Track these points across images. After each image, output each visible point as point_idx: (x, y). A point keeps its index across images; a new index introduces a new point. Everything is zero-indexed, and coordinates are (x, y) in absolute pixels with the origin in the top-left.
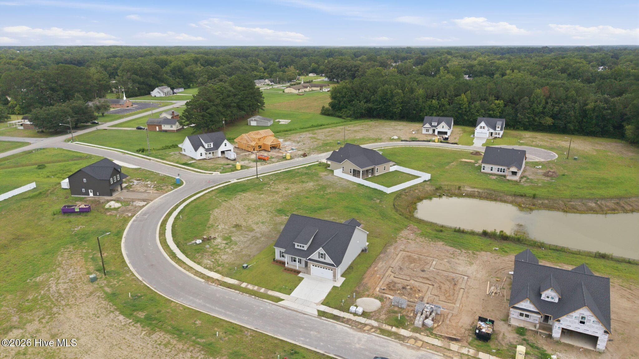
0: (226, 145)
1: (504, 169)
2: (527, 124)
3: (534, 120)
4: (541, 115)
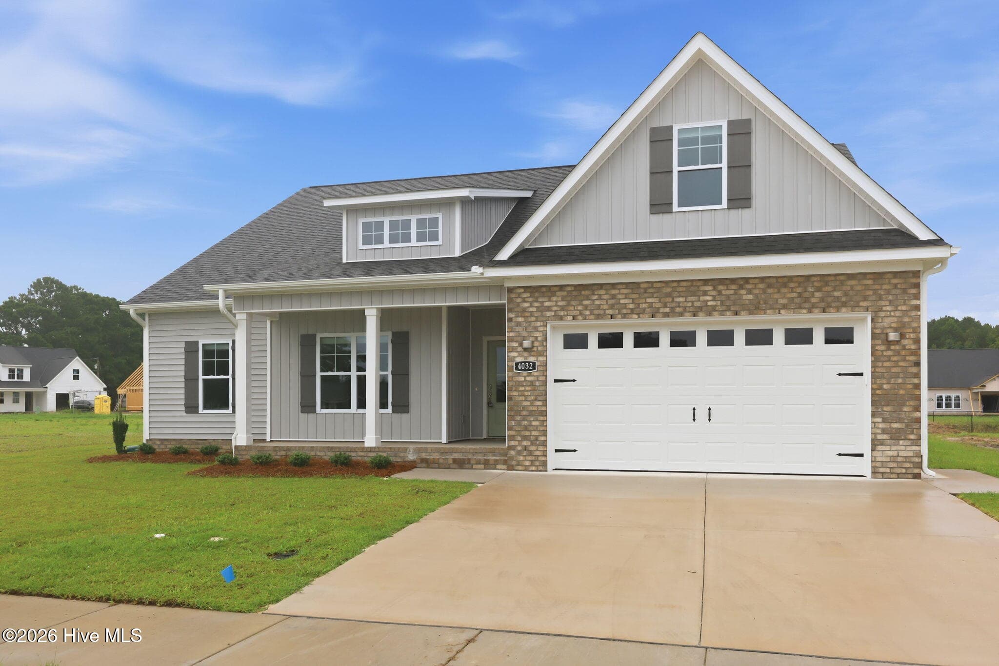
0: (76, 377)
1: (958, 398)
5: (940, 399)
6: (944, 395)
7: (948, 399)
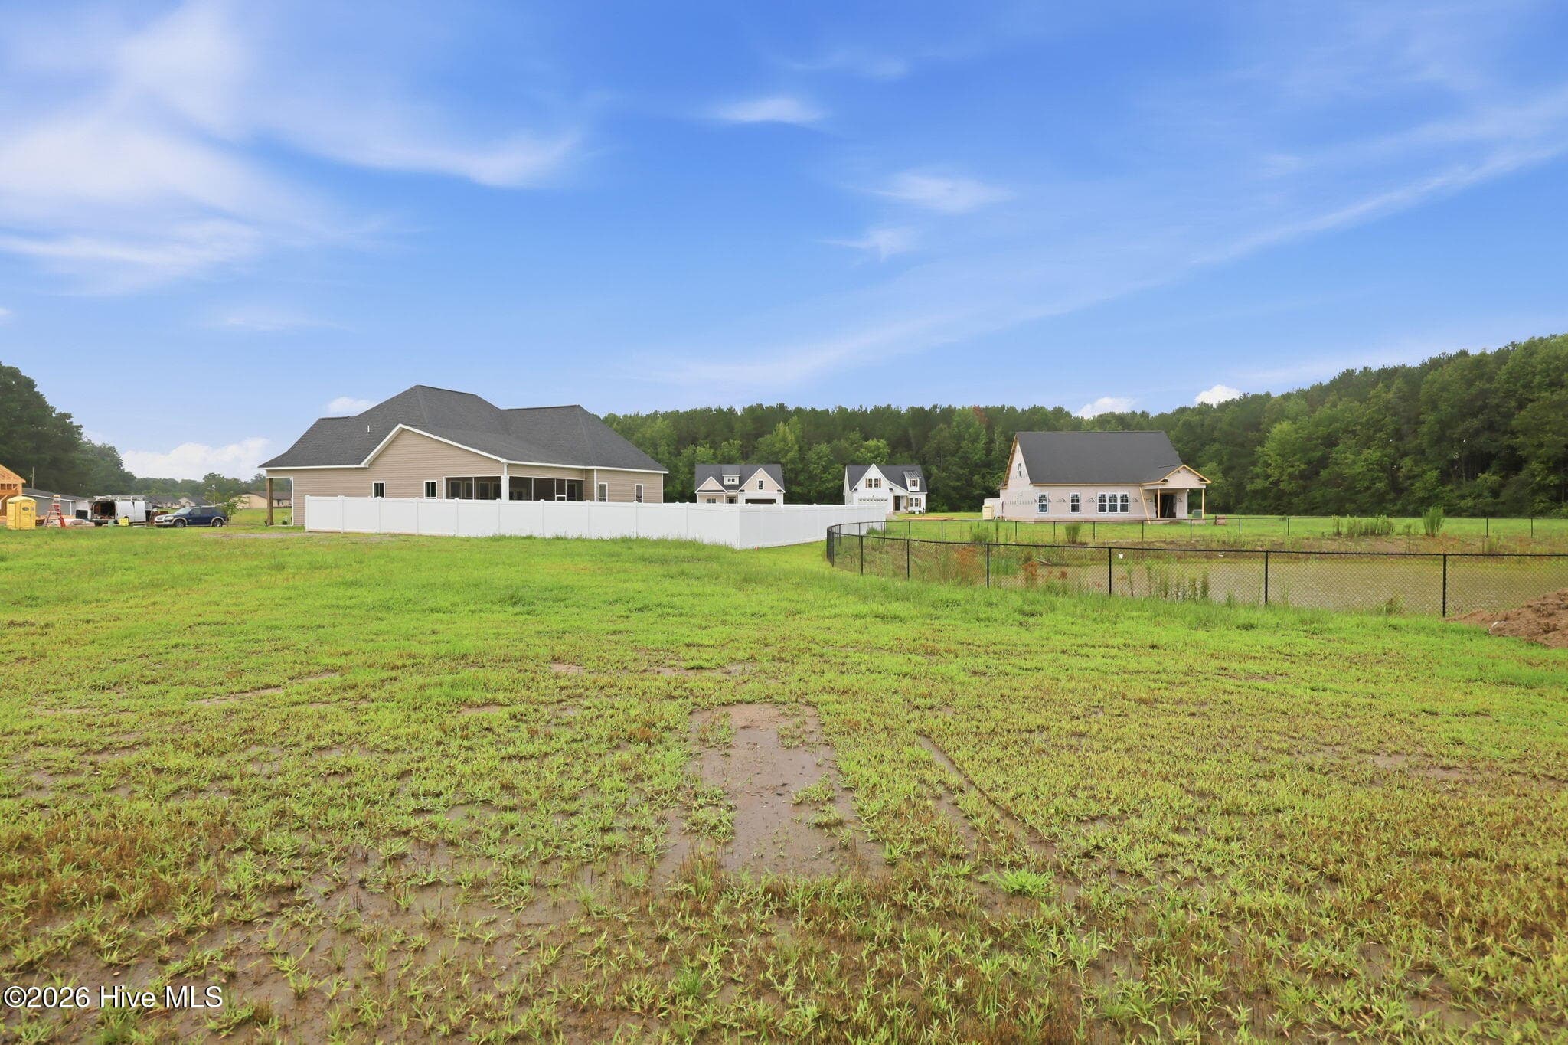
2: (954, 495)
3: (970, 484)
4: (984, 471)
5: (1102, 498)
6: (1108, 492)
7: (1113, 498)
